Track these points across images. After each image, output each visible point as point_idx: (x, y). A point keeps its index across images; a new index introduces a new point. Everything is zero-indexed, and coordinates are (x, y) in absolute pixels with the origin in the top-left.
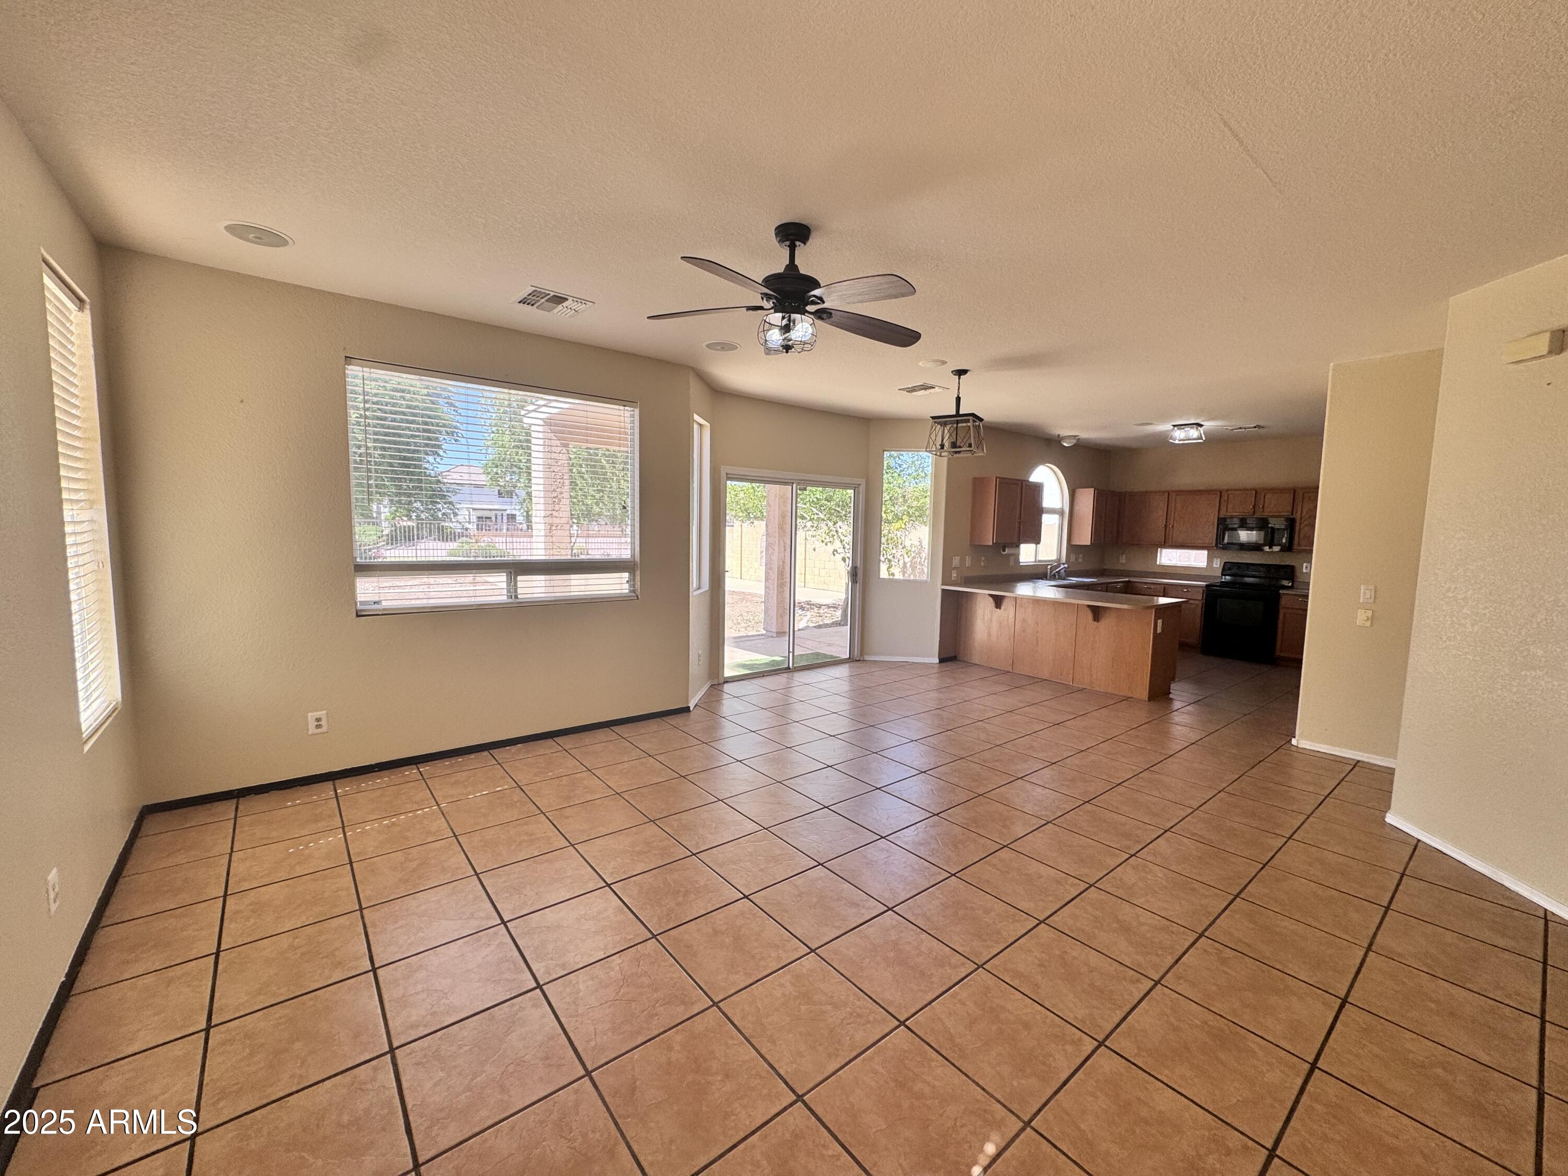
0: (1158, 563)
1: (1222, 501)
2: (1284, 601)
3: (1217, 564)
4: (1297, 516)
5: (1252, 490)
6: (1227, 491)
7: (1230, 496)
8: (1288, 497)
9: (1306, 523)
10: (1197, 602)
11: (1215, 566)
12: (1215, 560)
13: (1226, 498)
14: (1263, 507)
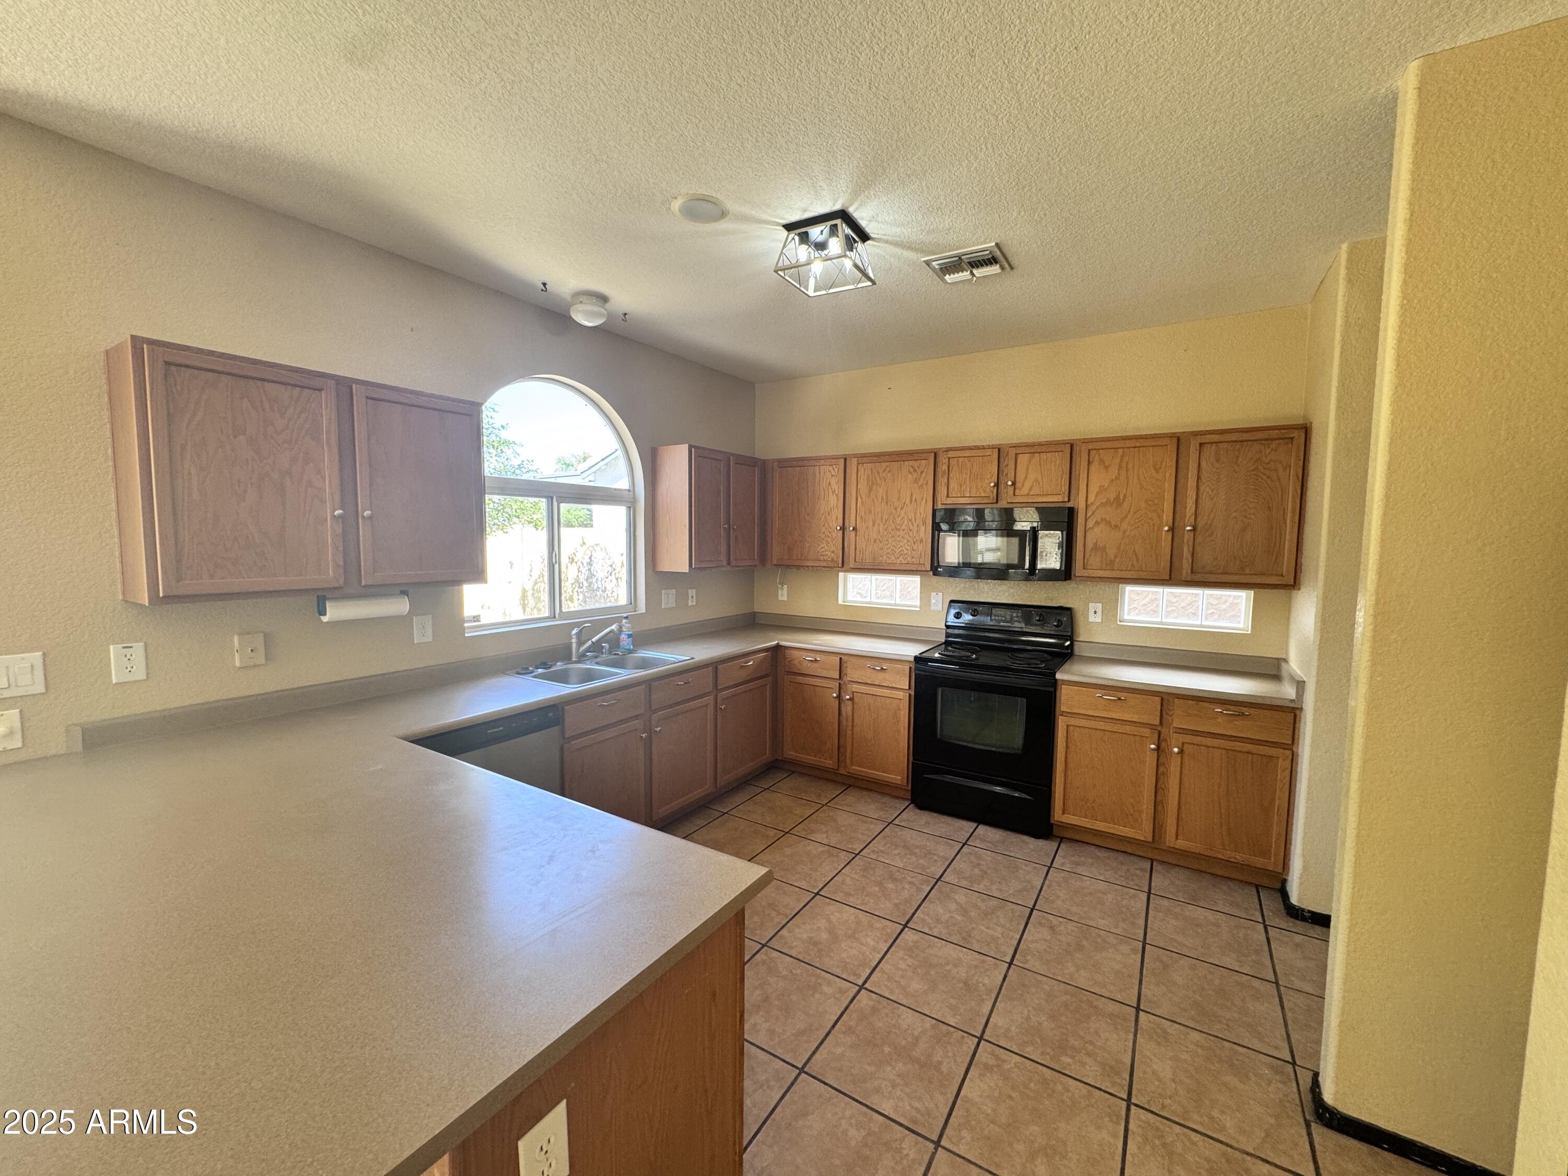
0: (840, 602)
1: (939, 474)
2: (1067, 700)
3: (938, 602)
4: (1079, 503)
5: (992, 447)
6: (948, 450)
7: (953, 462)
8: (1059, 461)
9: (1098, 517)
10: (901, 695)
11: (933, 608)
12: (933, 594)
13: (945, 467)
14: (1014, 484)
